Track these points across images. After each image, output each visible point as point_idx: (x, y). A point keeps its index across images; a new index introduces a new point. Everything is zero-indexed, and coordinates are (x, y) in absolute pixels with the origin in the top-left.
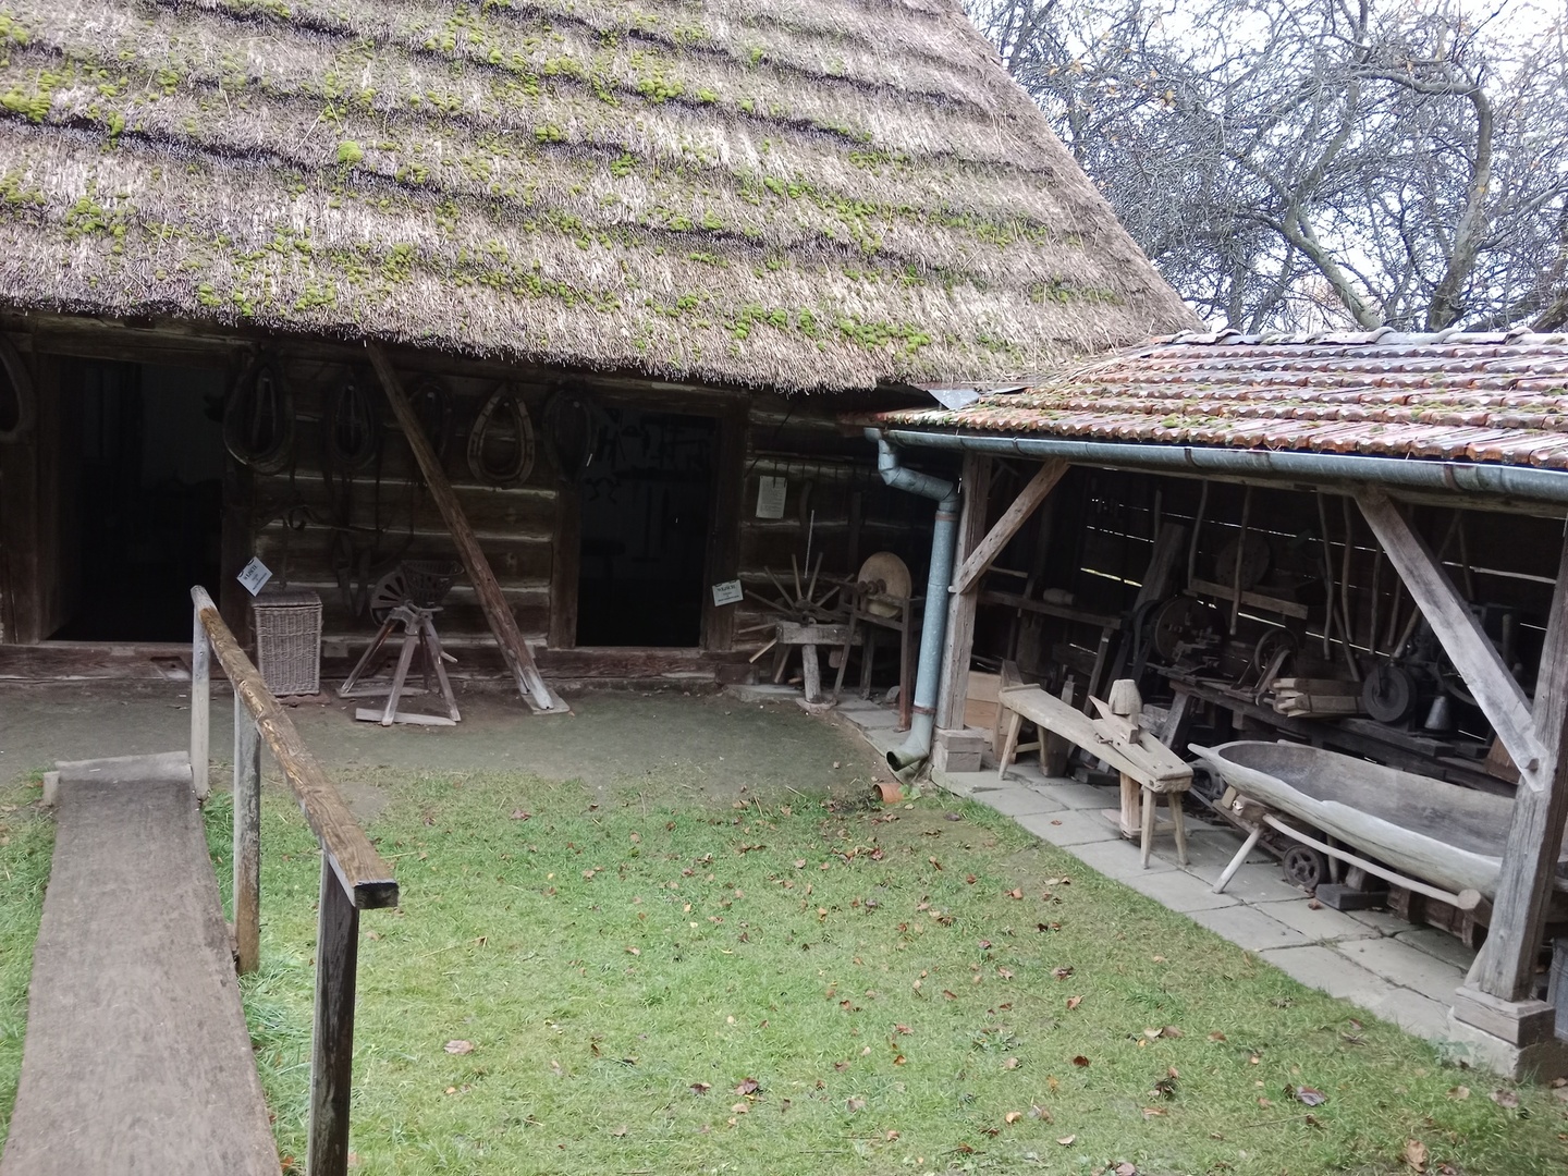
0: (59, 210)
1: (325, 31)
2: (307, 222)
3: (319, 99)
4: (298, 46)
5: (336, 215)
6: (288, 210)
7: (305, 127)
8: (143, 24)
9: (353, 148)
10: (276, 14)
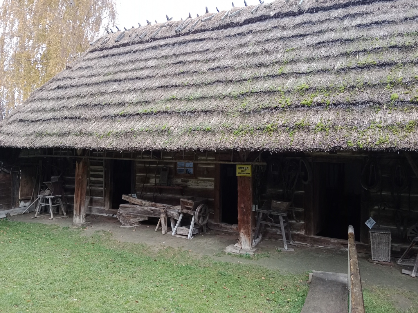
0: (313, 127)
1: (387, 65)
2: (381, 119)
3: (385, 84)
4: (379, 71)
5: (390, 115)
6: (375, 116)
7: (380, 93)
8: (336, 77)
9: (395, 95)
10: (372, 64)
